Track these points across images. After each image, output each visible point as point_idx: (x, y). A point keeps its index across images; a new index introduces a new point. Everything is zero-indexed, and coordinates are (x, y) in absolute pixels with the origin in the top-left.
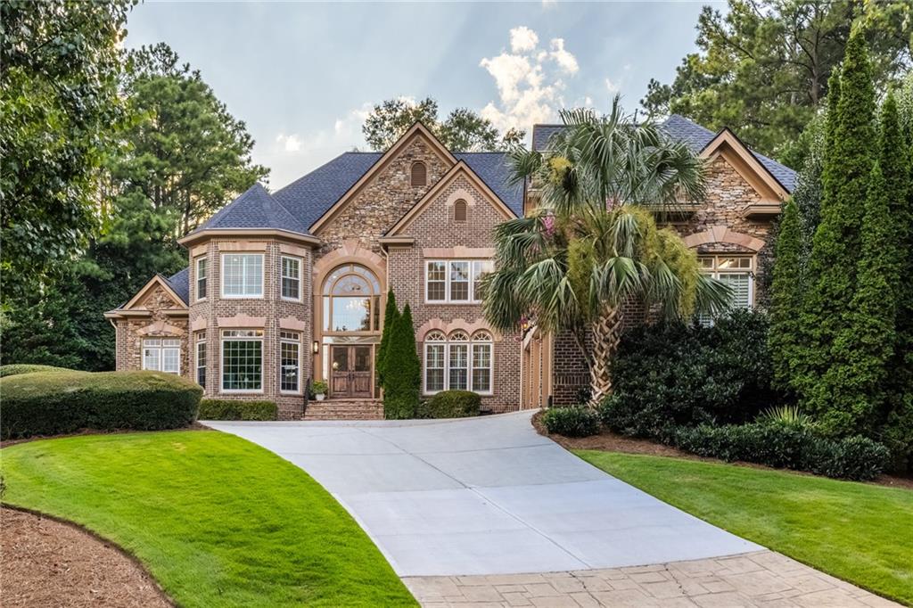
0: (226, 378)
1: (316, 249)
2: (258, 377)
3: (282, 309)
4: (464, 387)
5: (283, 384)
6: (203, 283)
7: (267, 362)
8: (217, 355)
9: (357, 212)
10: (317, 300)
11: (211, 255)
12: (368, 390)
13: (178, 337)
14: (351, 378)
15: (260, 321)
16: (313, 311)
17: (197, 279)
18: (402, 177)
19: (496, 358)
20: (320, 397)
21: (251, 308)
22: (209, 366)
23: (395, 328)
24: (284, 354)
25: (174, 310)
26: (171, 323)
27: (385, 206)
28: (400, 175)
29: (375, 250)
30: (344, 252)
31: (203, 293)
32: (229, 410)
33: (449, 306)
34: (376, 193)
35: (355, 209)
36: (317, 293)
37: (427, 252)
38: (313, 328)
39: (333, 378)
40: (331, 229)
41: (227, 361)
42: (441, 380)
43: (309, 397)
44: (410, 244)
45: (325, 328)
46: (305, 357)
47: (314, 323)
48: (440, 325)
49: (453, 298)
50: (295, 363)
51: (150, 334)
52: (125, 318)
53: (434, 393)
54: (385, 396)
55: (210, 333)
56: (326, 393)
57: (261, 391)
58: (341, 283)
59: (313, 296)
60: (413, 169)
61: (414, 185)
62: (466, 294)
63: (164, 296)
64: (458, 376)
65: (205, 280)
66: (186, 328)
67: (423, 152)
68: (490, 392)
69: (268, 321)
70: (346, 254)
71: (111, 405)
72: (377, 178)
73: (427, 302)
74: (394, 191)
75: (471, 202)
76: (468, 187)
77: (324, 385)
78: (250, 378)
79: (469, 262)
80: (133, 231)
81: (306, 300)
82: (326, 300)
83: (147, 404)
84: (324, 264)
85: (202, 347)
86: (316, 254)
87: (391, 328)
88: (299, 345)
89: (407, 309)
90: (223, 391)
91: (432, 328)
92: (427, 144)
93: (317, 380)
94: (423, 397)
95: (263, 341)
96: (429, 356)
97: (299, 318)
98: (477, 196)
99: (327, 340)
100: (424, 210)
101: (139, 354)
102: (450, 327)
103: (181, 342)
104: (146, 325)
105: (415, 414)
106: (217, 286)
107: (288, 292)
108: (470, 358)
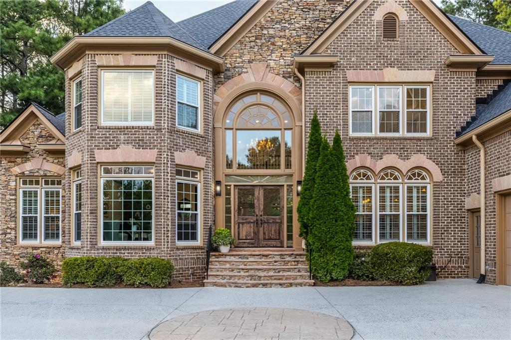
0: (106, 226)
1: (218, 72)
2: (148, 226)
3: (177, 141)
4: (397, 236)
5: (180, 234)
6: (79, 109)
7: (158, 207)
8: (94, 198)
9: (265, 32)
10: (219, 132)
12: (279, 238)
14: (259, 223)
15: (150, 155)
16: (214, 146)
17: (74, 104)
19: (435, 201)
20: (224, 249)
21: (137, 137)
22: (85, 211)
24: (180, 196)
25: (52, 145)
26: (51, 160)
27: (297, 25)
29: (287, 76)
30: (249, 78)
31: (79, 123)
32: (107, 272)
33: (378, 139)
35: (262, 28)
36: (218, 125)
37: (351, 75)
38: (214, 166)
39: (238, 224)
40: (234, 49)
41: (107, 205)
42: (369, 228)
43: (212, 248)
44: (331, 65)
46: (205, 200)
47: (215, 161)
48: (368, 162)
49: (382, 130)
51: (27, 173)
54: (308, 249)
55: (85, 169)
56: (231, 243)
57: (151, 243)
58: (247, 113)
59: (214, 128)
61: (330, 1)
62: (397, 125)
63: (43, 129)
64: (389, 223)
65: (81, 106)
66: (63, 166)
68: (428, 242)
70: (253, 80)
73: (352, 134)
74: (308, 7)
75: (403, 16)
77: (228, 234)
78: (138, 226)
81: (206, 131)
82: (229, 134)
84: (226, 91)
85: (79, 187)
86: (217, 81)
88: (199, 185)
89: (337, 140)
90: (103, 243)
91: (359, 165)
93: (221, 228)
95: (153, 180)
96: (355, 200)
97: (199, 153)
100: (347, 25)
101: (15, 195)
102: (380, 165)
104: (22, 163)
106: (95, 111)
107: (184, 121)
108: (403, 202)
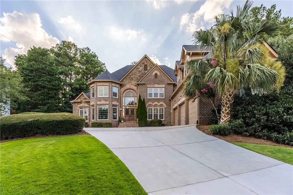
0: (99, 116)
1: (121, 85)
2: (107, 116)
3: (113, 100)
4: (157, 118)
5: (113, 118)
6: (93, 93)
7: (109, 113)
8: (97, 111)
10: (121, 98)
11: (95, 86)
12: (134, 119)
13: (88, 107)
14: (130, 116)
15: (107, 103)
16: (120, 100)
17: (92, 93)
18: (142, 68)
19: (165, 111)
20: (122, 121)
21: (105, 99)
22: (95, 113)
23: (141, 104)
24: (113, 111)
25: (87, 101)
26: (86, 104)
27: (138, 75)
28: (141, 68)
29: (135, 86)
30: (128, 86)
31: (93, 96)
32: (100, 125)
33: (154, 99)
34: (135, 72)
35: (130, 76)
36: (121, 96)
37: (148, 86)
39: (125, 117)
40: (125, 81)
41: (99, 112)
42: (152, 117)
43: (120, 121)
44: (144, 84)
45: (124, 105)
46: (119, 111)
47: (121, 103)
48: (151, 103)
49: (154, 97)
50: (116, 113)
51: (81, 106)
52: (75, 103)
53: (151, 120)
54: (138, 121)
55: (95, 105)
56: (124, 120)
57: (108, 120)
58: (127, 94)
59: (120, 97)
60: (144, 66)
61: (145, 70)
62: (157, 96)
63: (84, 97)
64: (156, 116)
65: (94, 93)
66: (89, 105)
67: (147, 62)
68: (164, 120)
69: (109, 103)
70: (128, 87)
71: (47, 126)
72: (136, 68)
73: (148, 98)
74: (140, 71)
75: (159, 74)
76: (158, 70)
77: (123, 118)
78: (105, 116)
79: (158, 88)
80: (80, 85)
81: (119, 97)
82: (124, 98)
83: (61, 125)
84: (123, 89)
85: (93, 109)
86: (121, 87)
87: (140, 104)
88: (117, 109)
89: (144, 99)
90: (98, 120)
91: (149, 104)
92: (148, 60)
93: (122, 117)
94: (148, 121)
96: (149, 111)
97: (117, 102)
98: (160, 73)
99: (124, 107)
101: (78, 111)
102: (154, 104)
103: (88, 108)
104: (80, 104)
105: (146, 125)
106: (97, 94)
107: (114, 96)
108: (159, 112)
